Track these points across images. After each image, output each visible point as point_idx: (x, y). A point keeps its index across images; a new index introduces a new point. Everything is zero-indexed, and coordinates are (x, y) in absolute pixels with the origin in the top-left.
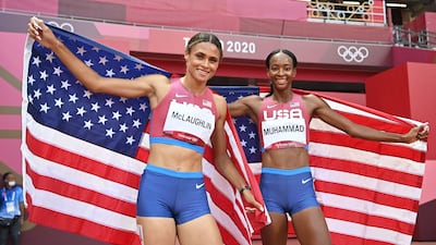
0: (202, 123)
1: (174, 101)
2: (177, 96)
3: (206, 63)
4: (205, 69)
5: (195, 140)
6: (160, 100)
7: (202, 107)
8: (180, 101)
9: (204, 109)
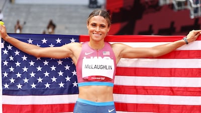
0: (105, 67)
1: (85, 58)
2: (86, 54)
3: (97, 29)
4: (98, 33)
5: (103, 79)
6: (78, 58)
7: (103, 56)
8: (88, 57)
9: (105, 58)
